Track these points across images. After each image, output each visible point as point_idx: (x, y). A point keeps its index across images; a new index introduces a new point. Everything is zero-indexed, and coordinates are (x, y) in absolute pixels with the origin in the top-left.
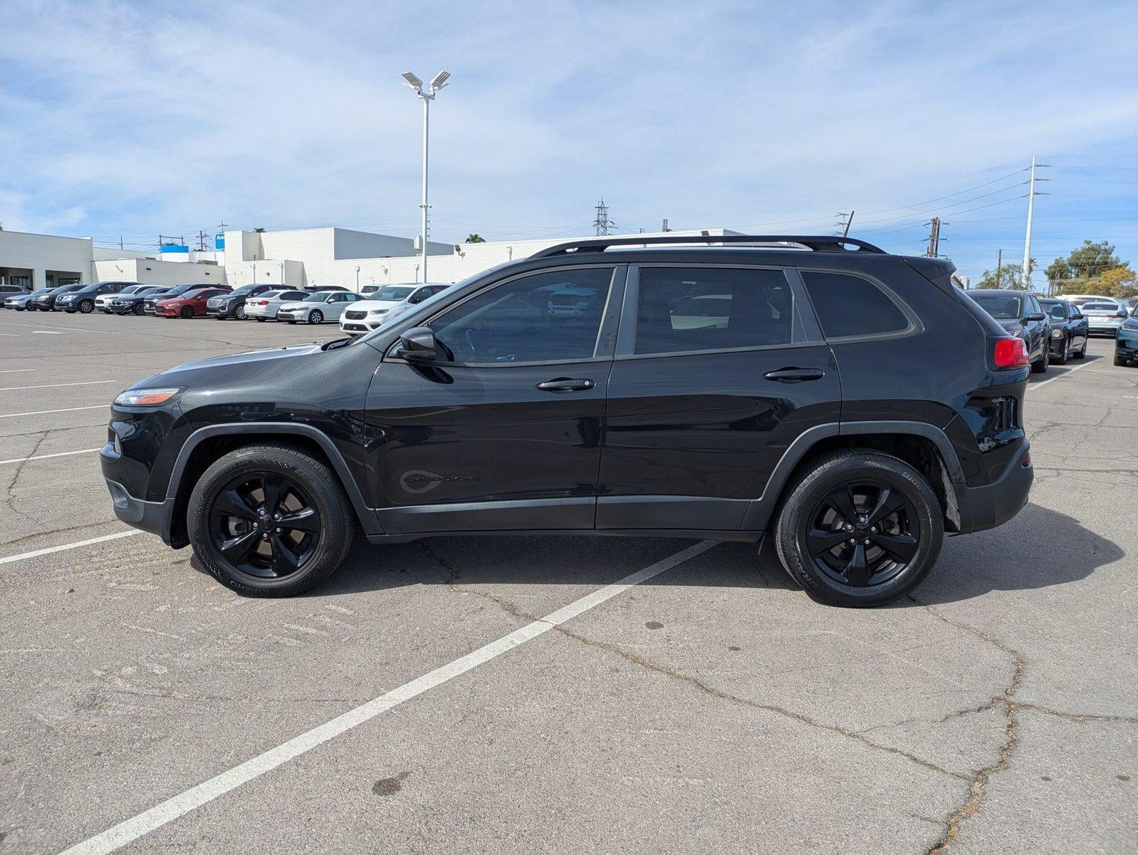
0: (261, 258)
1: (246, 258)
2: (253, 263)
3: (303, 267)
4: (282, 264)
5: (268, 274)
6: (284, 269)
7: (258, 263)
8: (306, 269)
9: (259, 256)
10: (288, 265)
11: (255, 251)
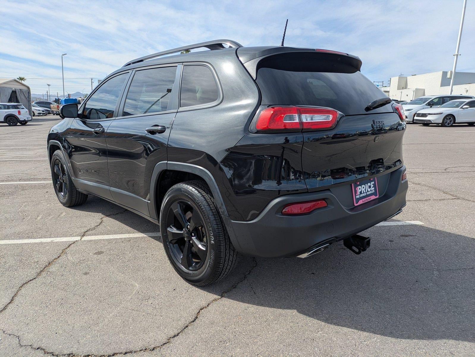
0: (406, 88)
1: (399, 89)
2: (401, 91)
3: (424, 91)
4: (414, 90)
5: (407, 95)
6: (414, 93)
7: (404, 91)
8: (425, 92)
9: (405, 87)
10: (417, 90)
11: (403, 85)
